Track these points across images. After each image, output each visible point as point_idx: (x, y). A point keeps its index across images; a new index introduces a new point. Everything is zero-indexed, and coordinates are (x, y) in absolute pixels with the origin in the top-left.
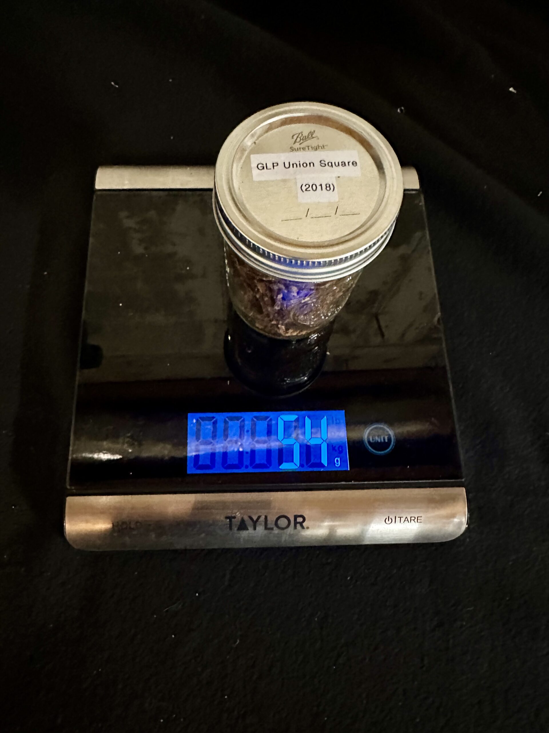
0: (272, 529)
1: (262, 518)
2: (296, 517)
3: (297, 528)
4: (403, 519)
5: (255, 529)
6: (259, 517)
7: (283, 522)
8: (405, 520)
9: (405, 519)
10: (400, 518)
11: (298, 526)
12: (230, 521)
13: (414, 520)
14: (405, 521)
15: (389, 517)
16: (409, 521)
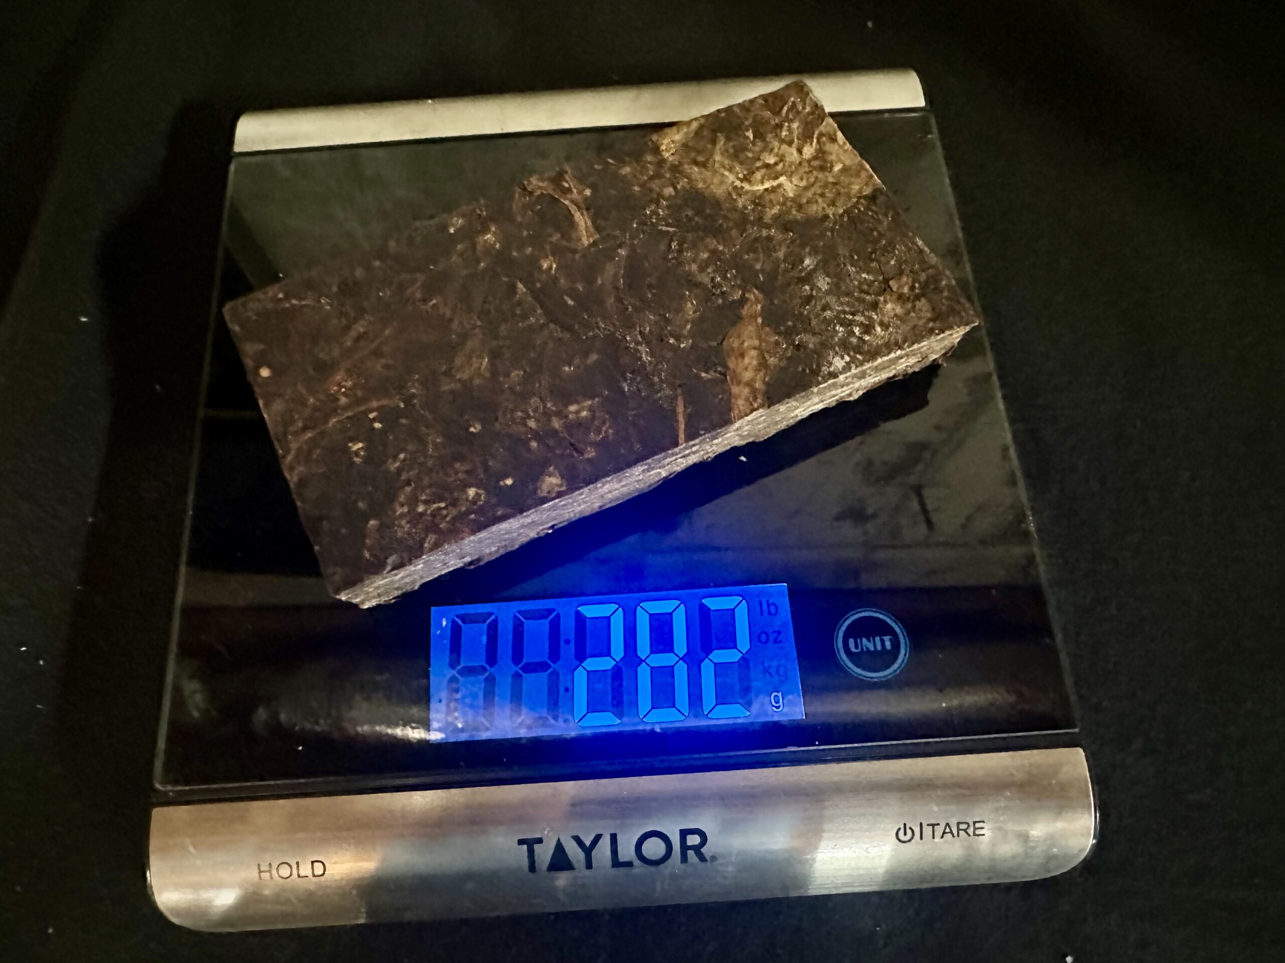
0: (629, 864)
1: (605, 842)
2: (684, 833)
3: (689, 860)
4: (939, 830)
5: (589, 865)
6: (598, 838)
7: (655, 849)
8: (944, 833)
9: (945, 829)
10: (931, 827)
11: (691, 853)
12: (531, 852)
13: (965, 830)
14: (945, 835)
15: (905, 825)
16: (955, 834)
